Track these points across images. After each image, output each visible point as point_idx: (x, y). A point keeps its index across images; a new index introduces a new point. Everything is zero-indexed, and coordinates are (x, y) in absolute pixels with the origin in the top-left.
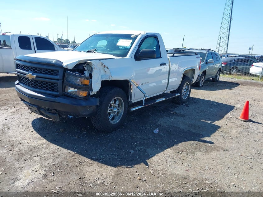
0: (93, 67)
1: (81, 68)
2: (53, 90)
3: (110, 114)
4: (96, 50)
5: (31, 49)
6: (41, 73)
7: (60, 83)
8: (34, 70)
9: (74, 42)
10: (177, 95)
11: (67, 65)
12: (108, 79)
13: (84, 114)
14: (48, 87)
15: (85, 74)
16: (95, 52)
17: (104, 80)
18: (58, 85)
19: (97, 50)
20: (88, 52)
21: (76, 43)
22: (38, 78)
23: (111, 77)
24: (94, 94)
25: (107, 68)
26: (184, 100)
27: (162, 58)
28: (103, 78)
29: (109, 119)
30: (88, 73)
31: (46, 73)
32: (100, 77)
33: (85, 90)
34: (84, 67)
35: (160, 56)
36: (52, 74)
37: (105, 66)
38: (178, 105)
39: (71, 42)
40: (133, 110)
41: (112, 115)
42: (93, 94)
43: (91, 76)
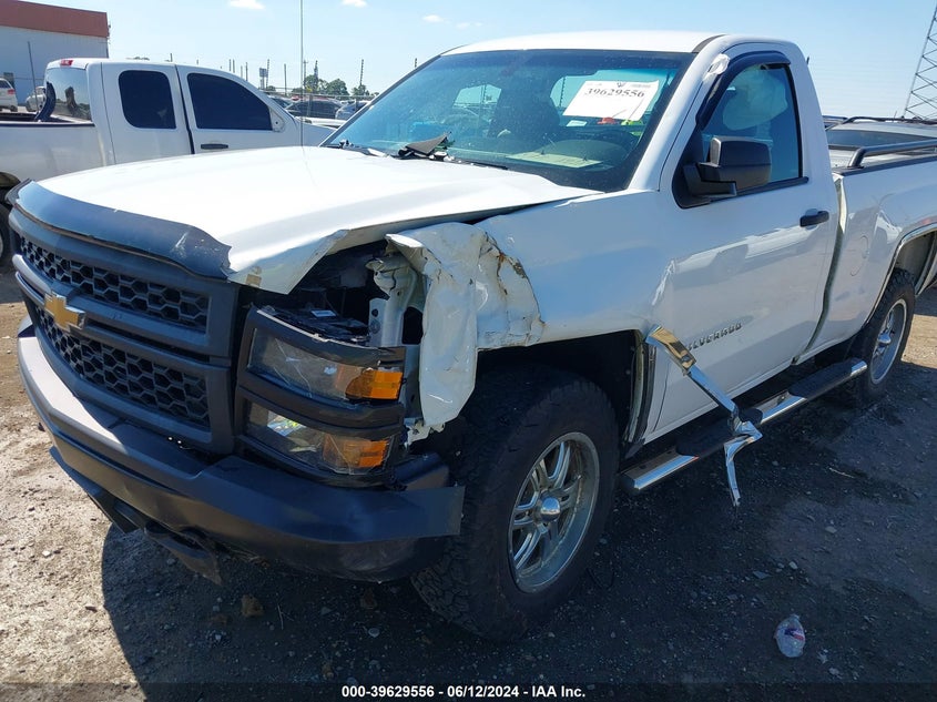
0: (428, 270)
1: (351, 280)
2: (178, 414)
3: (519, 536)
4: (445, 144)
5: (172, 125)
6: (112, 298)
7: (213, 378)
8: (77, 277)
9: (361, 91)
10: (854, 372)
11: (258, 266)
12: (519, 337)
13: (366, 567)
14: (152, 388)
15: (375, 313)
16: (440, 159)
17: (496, 344)
18: (202, 385)
19: (451, 144)
20: (402, 155)
21: (368, 93)
22: (95, 329)
23: (536, 325)
24: (433, 435)
25: (519, 269)
26: (876, 386)
27: (806, 180)
28: (488, 335)
29: (511, 565)
30: (398, 309)
31: (140, 306)
32: (471, 329)
33: (371, 431)
34: (371, 273)
35: (795, 171)
36: (170, 315)
37: (502, 256)
38: (845, 415)
39: (350, 91)
40: (643, 482)
41: (530, 541)
42: (423, 434)
43: (413, 328)
